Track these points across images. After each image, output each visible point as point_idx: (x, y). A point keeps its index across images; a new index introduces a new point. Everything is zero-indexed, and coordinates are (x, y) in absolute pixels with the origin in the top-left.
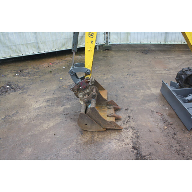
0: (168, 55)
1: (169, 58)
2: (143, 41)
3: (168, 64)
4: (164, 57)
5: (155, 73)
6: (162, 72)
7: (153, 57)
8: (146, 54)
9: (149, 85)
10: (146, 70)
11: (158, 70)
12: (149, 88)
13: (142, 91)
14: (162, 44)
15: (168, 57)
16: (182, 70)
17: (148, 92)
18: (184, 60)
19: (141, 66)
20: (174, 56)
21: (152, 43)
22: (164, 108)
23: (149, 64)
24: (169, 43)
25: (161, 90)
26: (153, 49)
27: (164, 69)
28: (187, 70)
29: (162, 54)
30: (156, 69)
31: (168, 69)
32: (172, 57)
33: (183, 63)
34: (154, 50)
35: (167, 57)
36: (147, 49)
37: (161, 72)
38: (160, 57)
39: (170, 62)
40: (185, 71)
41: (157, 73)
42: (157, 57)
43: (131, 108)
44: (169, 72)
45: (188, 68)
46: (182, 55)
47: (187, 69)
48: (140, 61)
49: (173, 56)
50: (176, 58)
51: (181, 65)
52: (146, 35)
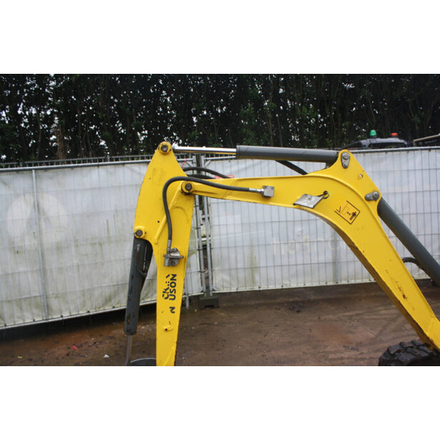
0: (348, 311)
1: (350, 318)
2: (288, 282)
3: (352, 333)
4: (340, 315)
5: (326, 360)
6: (343, 355)
7: (316, 318)
8: (298, 311)
10: (304, 353)
11: (332, 350)
14: (329, 286)
15: (348, 314)
16: (388, 350)
18: (385, 319)
19: (290, 343)
20: (360, 312)
21: (308, 285)
23: (309, 336)
24: (344, 282)
26: (313, 297)
27: (344, 347)
28: (399, 351)
29: (333, 308)
30: (328, 349)
31: (354, 345)
32: (357, 315)
33: (385, 327)
34: (314, 301)
35: (346, 314)
36: (298, 299)
37: (338, 355)
38: (331, 316)
39: (355, 328)
40: (397, 354)
41: (332, 359)
42: (323, 318)
44: (358, 353)
45: (401, 344)
46: (376, 307)
47: (398, 348)
48: (286, 330)
49: (357, 312)
50: (366, 317)
51: (381, 331)
52: (293, 270)
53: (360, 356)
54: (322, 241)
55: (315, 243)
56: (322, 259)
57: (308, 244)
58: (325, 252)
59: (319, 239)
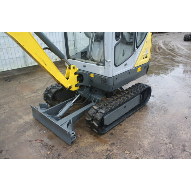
0: (33, 77)
1: (34, 80)
2: (2, 68)
3: (34, 86)
4: (29, 80)
5: (23, 99)
6: (31, 96)
7: (18, 83)
8: (10, 81)
9: (20, 114)
10: (13, 98)
11: (26, 95)
12: (21, 117)
13: (13, 123)
14: (23, 68)
15: (33, 78)
16: (47, 89)
17: (21, 122)
18: (48, 78)
19: (6, 96)
20: (38, 77)
21: (13, 68)
22: (41, 132)
23: (15, 91)
24: (30, 65)
25: (33, 116)
26: (16, 74)
27: (31, 92)
28: (51, 89)
29: (26, 77)
30: (24, 95)
31: (35, 91)
32: (37, 78)
33: (48, 81)
34: (17, 75)
35: (32, 79)
36: (9, 76)
37: (29, 96)
38: (25, 81)
39: (36, 84)
40: (50, 90)
41: (26, 98)
42: (21, 82)
43: (6, 148)
44: (37, 93)
45: (51, 86)
46: (44, 74)
48: (3, 90)
49: (37, 77)
50: (41, 78)
51: (47, 83)
52: (4, 62)
53: (38, 95)
54: (16, 47)
55: (13, 48)
56: (18, 55)
57: (9, 49)
58: (19, 52)
59: (14, 46)
